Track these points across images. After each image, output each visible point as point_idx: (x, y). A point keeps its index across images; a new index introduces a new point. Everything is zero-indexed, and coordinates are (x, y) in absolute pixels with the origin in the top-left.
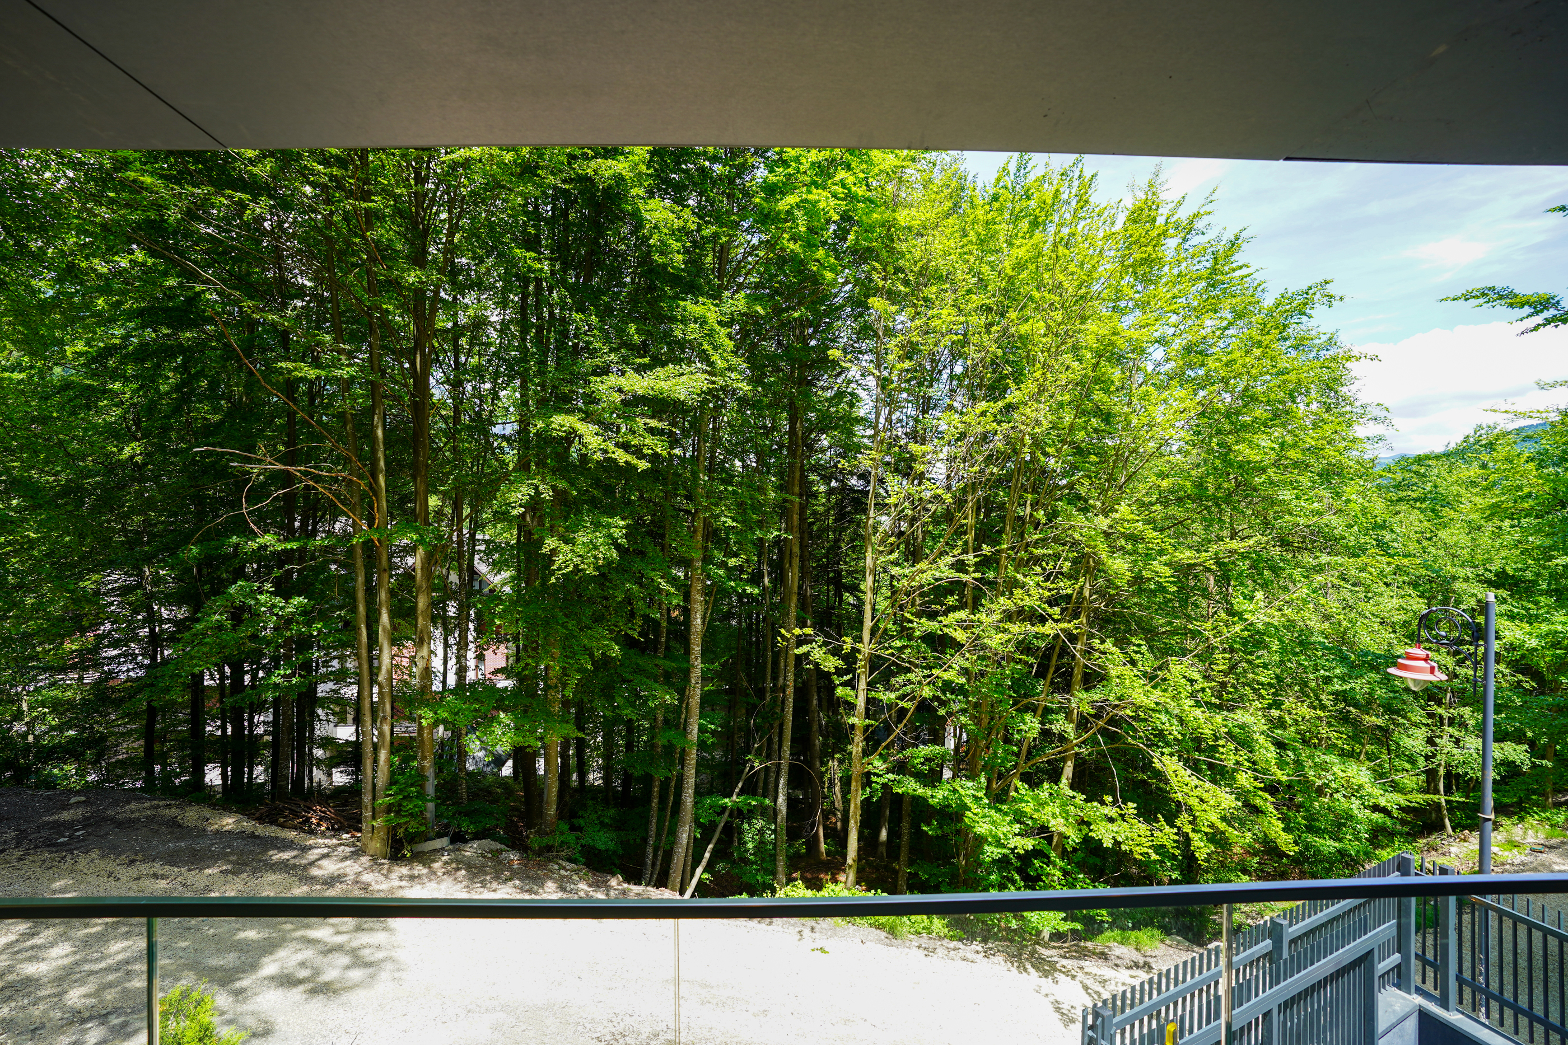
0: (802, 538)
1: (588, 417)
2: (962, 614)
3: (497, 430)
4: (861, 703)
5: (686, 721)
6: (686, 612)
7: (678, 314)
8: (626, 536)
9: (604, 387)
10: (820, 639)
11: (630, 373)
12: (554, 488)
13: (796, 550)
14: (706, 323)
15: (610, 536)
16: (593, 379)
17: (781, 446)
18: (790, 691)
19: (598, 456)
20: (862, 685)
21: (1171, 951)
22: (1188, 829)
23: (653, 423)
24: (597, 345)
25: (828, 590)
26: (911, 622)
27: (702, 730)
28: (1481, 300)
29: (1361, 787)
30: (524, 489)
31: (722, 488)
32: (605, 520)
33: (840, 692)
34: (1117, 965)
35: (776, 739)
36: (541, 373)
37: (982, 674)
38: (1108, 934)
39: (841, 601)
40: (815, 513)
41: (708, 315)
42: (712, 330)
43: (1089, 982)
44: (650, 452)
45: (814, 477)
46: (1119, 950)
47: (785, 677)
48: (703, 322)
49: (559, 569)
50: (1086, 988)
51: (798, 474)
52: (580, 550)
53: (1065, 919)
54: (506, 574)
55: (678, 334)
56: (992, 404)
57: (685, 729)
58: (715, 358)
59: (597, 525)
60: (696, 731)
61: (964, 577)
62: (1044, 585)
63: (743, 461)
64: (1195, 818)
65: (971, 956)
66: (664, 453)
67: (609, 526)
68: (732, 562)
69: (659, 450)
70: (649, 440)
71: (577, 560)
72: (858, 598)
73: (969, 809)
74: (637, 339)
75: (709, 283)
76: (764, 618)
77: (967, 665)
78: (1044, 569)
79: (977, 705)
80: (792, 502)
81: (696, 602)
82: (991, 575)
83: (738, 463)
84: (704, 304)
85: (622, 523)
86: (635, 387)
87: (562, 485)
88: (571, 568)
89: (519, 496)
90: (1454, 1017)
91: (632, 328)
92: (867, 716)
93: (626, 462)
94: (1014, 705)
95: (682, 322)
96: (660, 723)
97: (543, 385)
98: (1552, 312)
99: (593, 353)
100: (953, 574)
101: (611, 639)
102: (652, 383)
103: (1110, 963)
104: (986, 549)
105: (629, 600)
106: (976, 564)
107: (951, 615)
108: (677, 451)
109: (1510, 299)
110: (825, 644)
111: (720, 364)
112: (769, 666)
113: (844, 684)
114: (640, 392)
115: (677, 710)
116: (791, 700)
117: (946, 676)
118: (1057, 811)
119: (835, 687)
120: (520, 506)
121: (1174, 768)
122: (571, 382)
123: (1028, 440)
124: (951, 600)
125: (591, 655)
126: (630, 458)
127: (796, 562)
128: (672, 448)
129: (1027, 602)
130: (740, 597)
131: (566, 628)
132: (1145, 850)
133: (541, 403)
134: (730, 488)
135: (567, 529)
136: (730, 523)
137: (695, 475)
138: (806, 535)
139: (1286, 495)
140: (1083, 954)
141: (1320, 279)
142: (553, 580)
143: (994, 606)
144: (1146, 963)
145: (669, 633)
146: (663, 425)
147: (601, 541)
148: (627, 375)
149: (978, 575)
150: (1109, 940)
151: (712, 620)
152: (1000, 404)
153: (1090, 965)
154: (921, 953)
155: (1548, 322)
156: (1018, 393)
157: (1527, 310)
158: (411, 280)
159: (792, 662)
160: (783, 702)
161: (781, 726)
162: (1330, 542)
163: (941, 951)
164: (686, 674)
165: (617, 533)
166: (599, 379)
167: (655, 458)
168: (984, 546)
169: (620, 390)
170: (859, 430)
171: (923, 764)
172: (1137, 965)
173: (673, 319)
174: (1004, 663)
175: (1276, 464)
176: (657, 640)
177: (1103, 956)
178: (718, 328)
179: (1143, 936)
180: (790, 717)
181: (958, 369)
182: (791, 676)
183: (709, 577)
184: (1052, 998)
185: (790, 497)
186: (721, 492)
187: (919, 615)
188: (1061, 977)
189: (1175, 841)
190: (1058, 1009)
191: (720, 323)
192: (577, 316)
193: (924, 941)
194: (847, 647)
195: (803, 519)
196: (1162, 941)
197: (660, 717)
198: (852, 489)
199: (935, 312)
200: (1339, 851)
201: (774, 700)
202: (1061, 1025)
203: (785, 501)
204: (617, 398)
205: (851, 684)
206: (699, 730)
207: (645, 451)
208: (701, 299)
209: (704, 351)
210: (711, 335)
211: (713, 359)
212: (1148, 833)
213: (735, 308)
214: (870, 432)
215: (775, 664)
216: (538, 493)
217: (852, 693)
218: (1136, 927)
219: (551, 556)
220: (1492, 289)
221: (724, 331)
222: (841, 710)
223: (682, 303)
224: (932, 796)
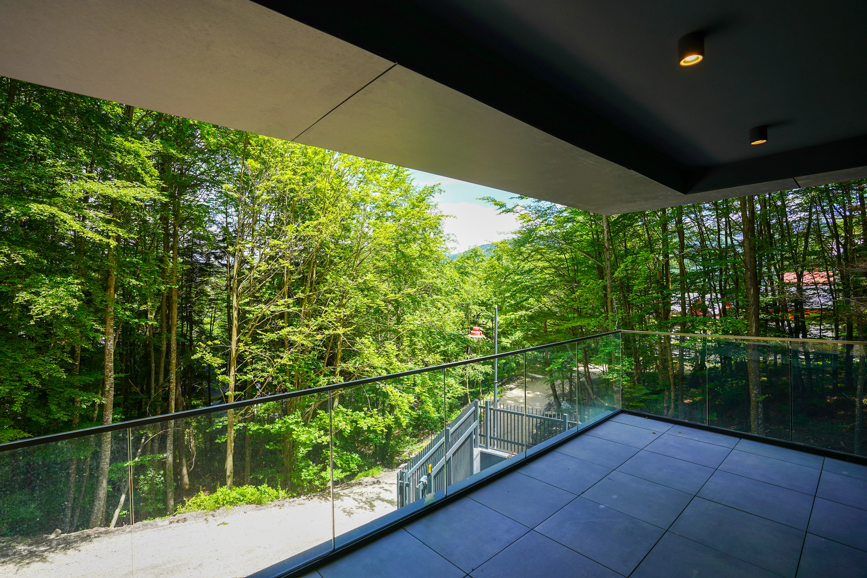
2: (289, 329)
4: (232, 383)
18: (173, 385)
20: (233, 372)
21: (387, 473)
22: (399, 415)
28: (487, 201)
29: (452, 385)
33: (220, 378)
34: (366, 485)
38: (359, 474)
43: (356, 497)
46: (366, 479)
50: (354, 499)
53: (342, 472)
58: (147, 179)
64: (401, 409)
65: (303, 502)
73: (294, 430)
88: (48, 313)
90: (490, 451)
92: (236, 390)
93: (100, 240)
98: (504, 209)
100: (282, 309)
103: (364, 485)
104: (302, 295)
107: (283, 330)
109: (494, 200)
111: (150, 183)
116: (174, 391)
117: (283, 362)
118: (341, 419)
121: (391, 390)
124: (281, 323)
126: (101, 238)
132: (382, 428)
139: (424, 270)
140: (352, 486)
141: (438, 183)
144: (378, 481)
149: (296, 309)
150: (361, 477)
153: (356, 489)
154: (277, 508)
155: (503, 212)
157: (499, 207)
159: (174, 367)
162: (438, 291)
163: (286, 504)
171: (264, 413)
172: (374, 483)
175: (419, 257)
177: (360, 484)
179: (374, 470)
180: (173, 401)
182: (173, 376)
184: (341, 508)
188: (345, 498)
189: (393, 421)
190: (345, 512)
193: (276, 502)
196: (382, 470)
200: (439, 418)
202: (348, 517)
205: (227, 373)
212: (383, 420)
213: (154, 148)
217: (227, 378)
218: (369, 468)
219: (27, 305)
220: (490, 197)
221: (151, 162)
224: (272, 428)
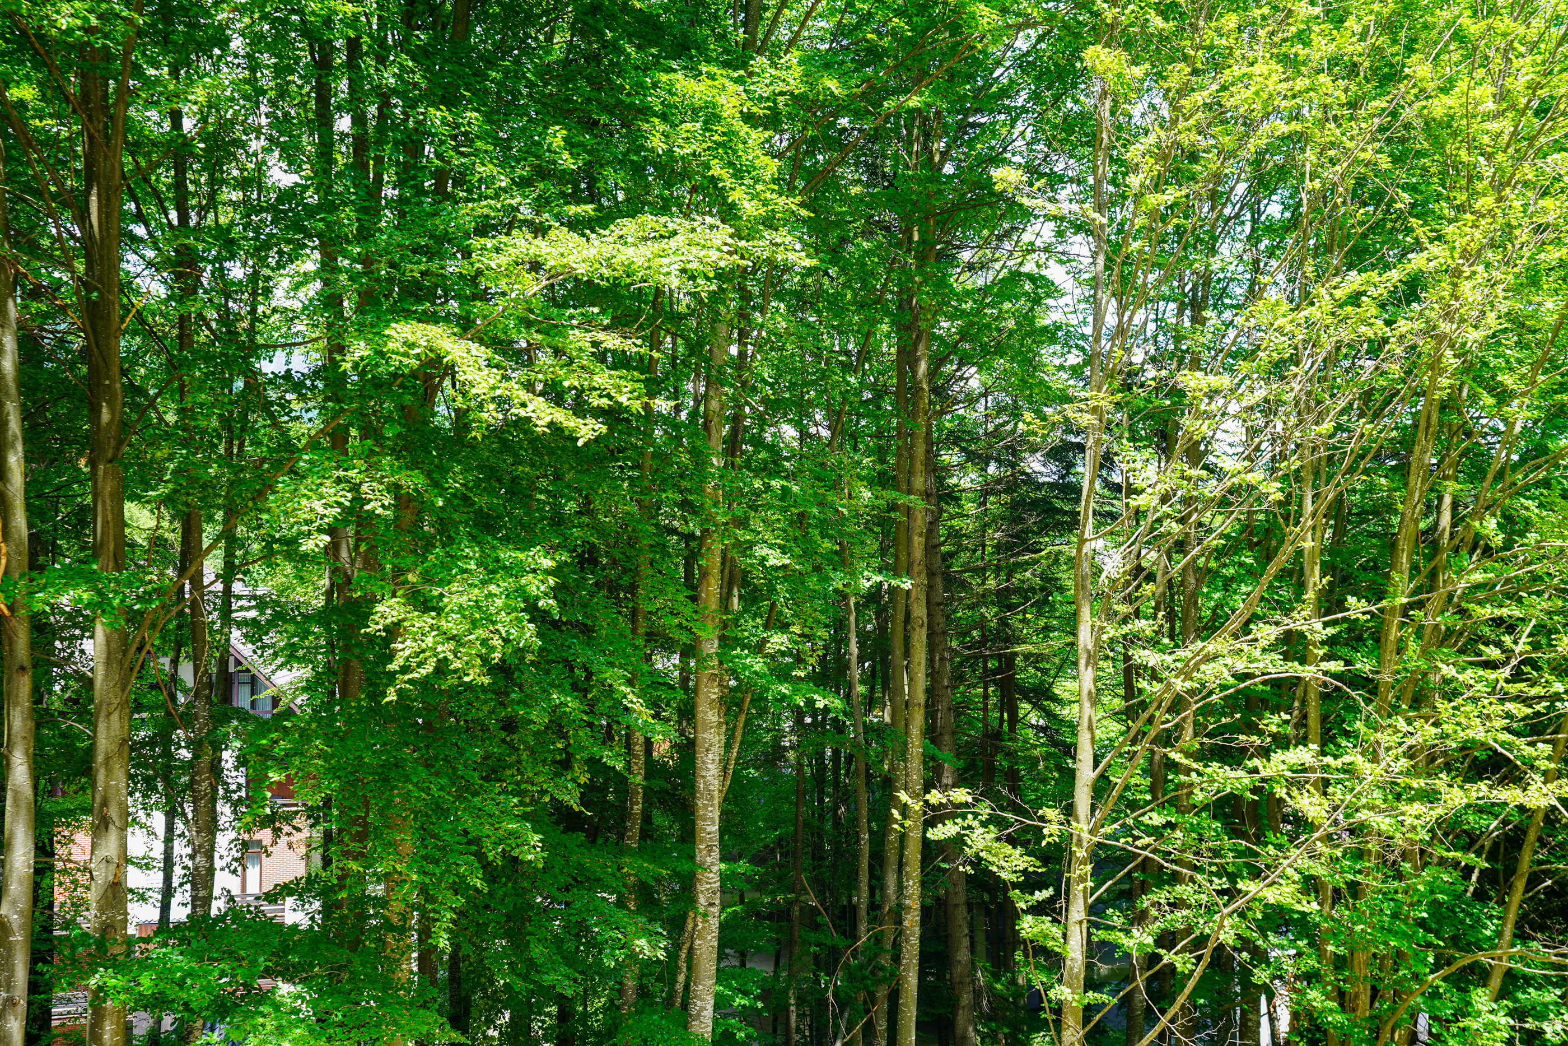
0: (930, 588)
1: (465, 325)
2: (1304, 755)
3: (271, 366)
4: (1075, 953)
5: (687, 987)
6: (687, 749)
7: (654, 102)
8: (556, 592)
9: (503, 260)
10: (985, 810)
11: (559, 233)
12: (395, 488)
13: (920, 611)
14: (718, 118)
15: (521, 590)
16: (476, 243)
17: (879, 394)
18: (912, 920)
19: (491, 415)
20: (1077, 912)
23: (612, 341)
24: (484, 170)
25: (986, 696)
26: (1188, 771)
27: (721, 1004)
30: (329, 489)
31: (757, 484)
32: (507, 555)
33: (1029, 926)
35: (882, 1026)
36: (364, 235)
37: (1355, 889)
39: (1014, 719)
40: (955, 534)
41: (721, 100)
42: (730, 133)
44: (604, 402)
45: (951, 457)
47: (900, 887)
48: (711, 116)
49: (405, 669)
51: (920, 450)
52: (452, 624)
54: (302, 673)
55: (657, 143)
56: (1374, 275)
57: (685, 1006)
58: (737, 195)
59: (493, 569)
60: (708, 1013)
61: (1308, 672)
62: (1514, 689)
63: (798, 424)
66: (636, 406)
67: (515, 571)
68: (778, 641)
69: (623, 399)
70: (603, 378)
71: (445, 649)
72: (1050, 715)
74: (567, 161)
75: (723, 37)
76: (850, 758)
77: (1319, 870)
78: (1508, 653)
79: (1340, 963)
80: (909, 511)
81: (707, 728)
82: (1364, 665)
83: (789, 432)
84: (712, 77)
85: (547, 563)
86: (570, 260)
87: (413, 481)
88: (429, 668)
89: (318, 506)
91: (557, 136)
92: (1091, 984)
93: (551, 424)
94: (1436, 967)
95: (664, 117)
96: (631, 994)
97: (366, 260)
99: (474, 192)
100: (1275, 666)
101: (525, 817)
102: (608, 250)
104: (1356, 607)
105: (557, 726)
106: (1331, 642)
107: (1278, 756)
108: (662, 405)
110: (993, 820)
111: (750, 208)
112: (865, 865)
113: (1038, 910)
114: (581, 269)
115: (667, 970)
116: (915, 940)
117: (1271, 896)
119: (1016, 915)
120: (320, 530)
122: (431, 254)
123: (1450, 359)
124: (1272, 722)
125: (480, 856)
126: (562, 417)
127: (920, 639)
128: (651, 395)
129: (1477, 733)
130: (798, 714)
131: (428, 791)
133: (367, 300)
134: (776, 484)
135: (427, 578)
136: (775, 559)
137: (699, 457)
138: (939, 581)
142: (391, 696)
143: (1385, 738)
145: (648, 792)
146: (632, 346)
147: (499, 603)
148: (552, 234)
149: (1336, 666)
151: (743, 763)
152: (1395, 275)
156: (1436, 249)
158: (63, 23)
159: (913, 854)
160: (897, 946)
161: (894, 997)
164: (688, 885)
165: (535, 586)
166: (490, 243)
167: (613, 415)
168: (1351, 600)
169: (535, 266)
170: (1049, 355)
173: (645, 112)
174: (1407, 866)
176: (623, 813)
178: (744, 129)
180: (912, 980)
181: (1274, 210)
182: (913, 887)
183: (734, 673)
185: (902, 500)
186: (757, 494)
187: (1204, 755)
191: (748, 118)
192: (437, 116)
194: (1052, 831)
195: (931, 548)
197: (631, 983)
198: (1030, 480)
199: (1237, 71)
201: (877, 940)
203: (893, 507)
204: (532, 285)
205: (1053, 910)
206: (717, 1007)
207: (595, 401)
208: (704, 68)
209: (714, 180)
210: (727, 146)
211: (734, 197)
213: (781, 87)
214: (1074, 359)
215: (878, 859)
216: (359, 500)
217: (1056, 931)
219: (387, 641)
221: (758, 135)
222: (1019, 956)
223: (664, 77)
